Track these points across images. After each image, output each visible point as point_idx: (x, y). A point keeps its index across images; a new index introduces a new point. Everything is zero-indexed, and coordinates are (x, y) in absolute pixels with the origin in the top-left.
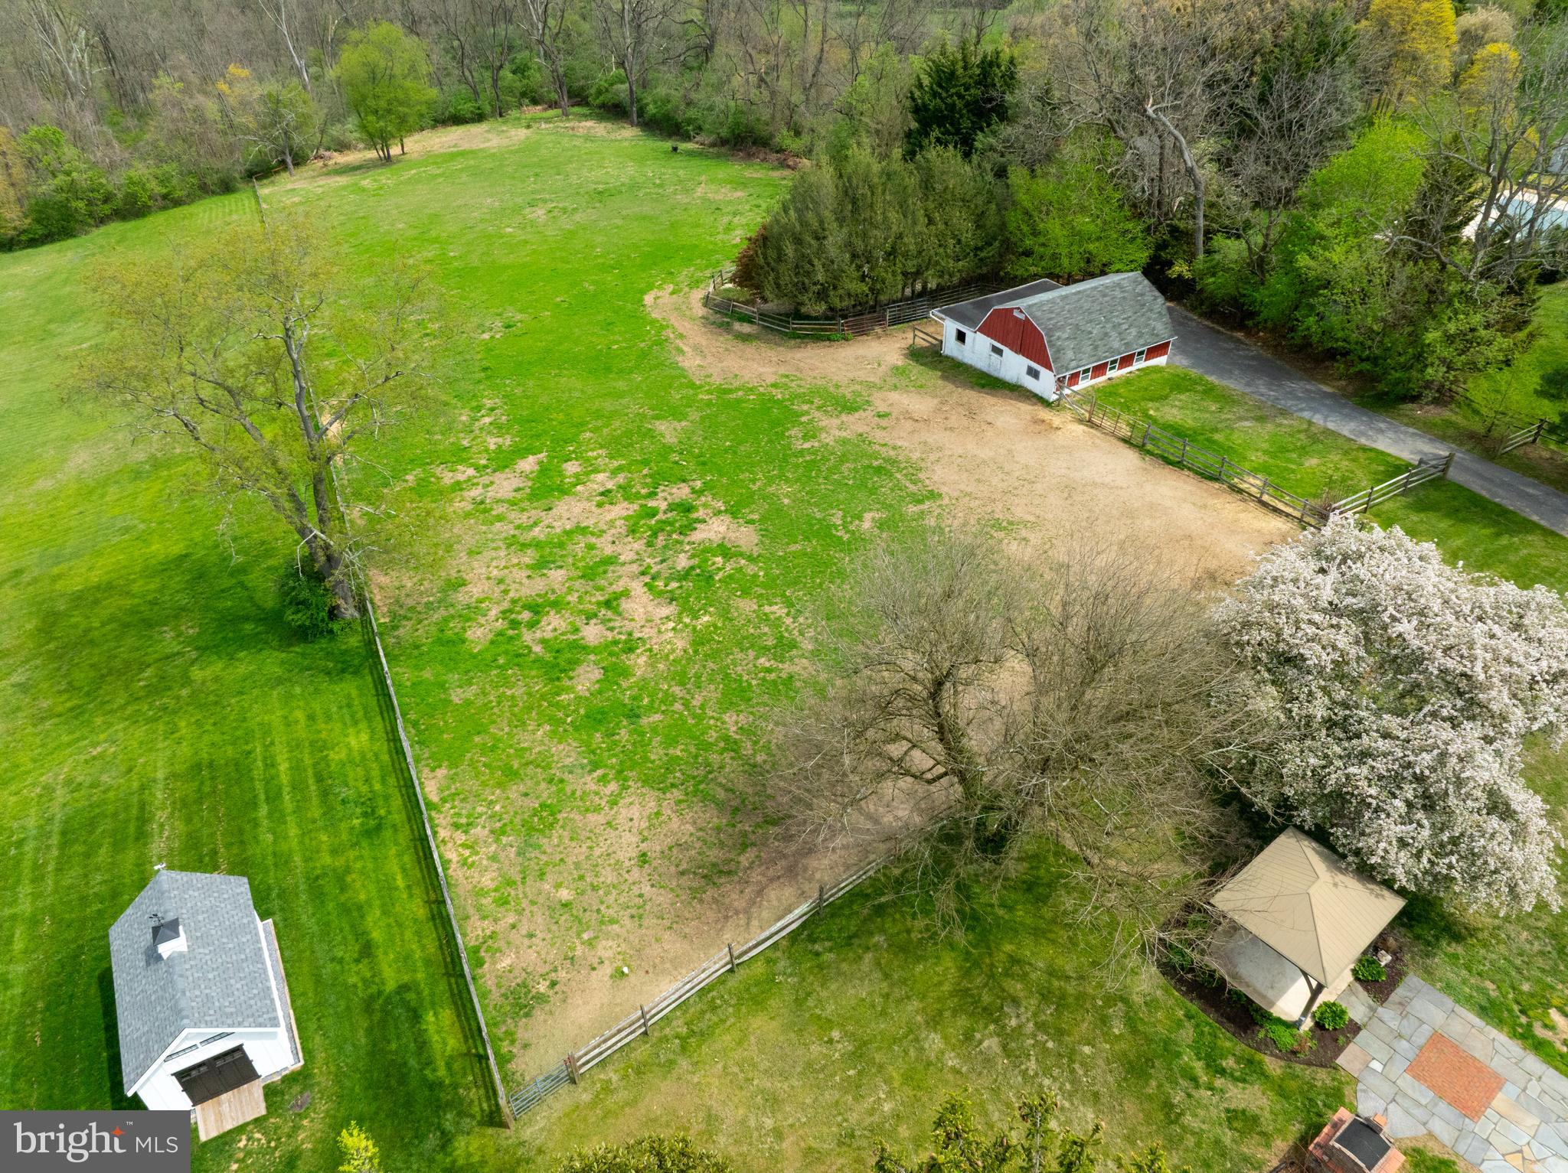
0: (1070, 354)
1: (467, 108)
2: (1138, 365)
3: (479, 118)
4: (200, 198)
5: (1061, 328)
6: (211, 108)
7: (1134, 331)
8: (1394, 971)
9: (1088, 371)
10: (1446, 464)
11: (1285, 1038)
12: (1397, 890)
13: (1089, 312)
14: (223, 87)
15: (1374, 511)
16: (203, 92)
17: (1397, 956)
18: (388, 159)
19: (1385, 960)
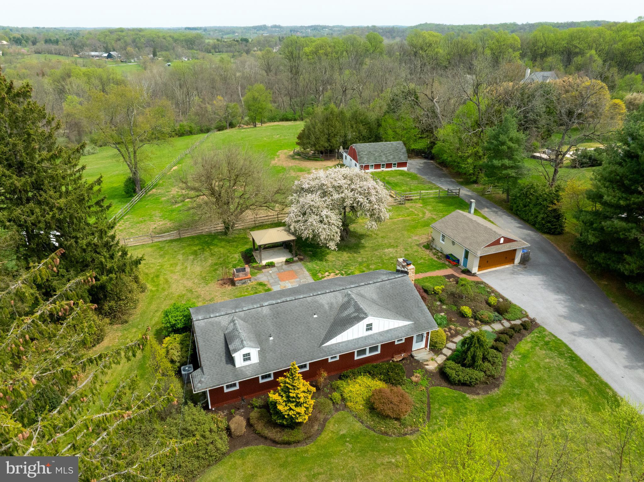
0: (365, 159)
2: (393, 169)
4: (200, 133)
5: (364, 152)
7: (392, 157)
8: (296, 261)
9: (372, 166)
10: (459, 192)
11: (254, 265)
12: (293, 234)
13: (376, 149)
14: (215, 102)
15: (424, 200)
16: (208, 103)
17: (301, 260)
18: (255, 126)
19: (296, 259)
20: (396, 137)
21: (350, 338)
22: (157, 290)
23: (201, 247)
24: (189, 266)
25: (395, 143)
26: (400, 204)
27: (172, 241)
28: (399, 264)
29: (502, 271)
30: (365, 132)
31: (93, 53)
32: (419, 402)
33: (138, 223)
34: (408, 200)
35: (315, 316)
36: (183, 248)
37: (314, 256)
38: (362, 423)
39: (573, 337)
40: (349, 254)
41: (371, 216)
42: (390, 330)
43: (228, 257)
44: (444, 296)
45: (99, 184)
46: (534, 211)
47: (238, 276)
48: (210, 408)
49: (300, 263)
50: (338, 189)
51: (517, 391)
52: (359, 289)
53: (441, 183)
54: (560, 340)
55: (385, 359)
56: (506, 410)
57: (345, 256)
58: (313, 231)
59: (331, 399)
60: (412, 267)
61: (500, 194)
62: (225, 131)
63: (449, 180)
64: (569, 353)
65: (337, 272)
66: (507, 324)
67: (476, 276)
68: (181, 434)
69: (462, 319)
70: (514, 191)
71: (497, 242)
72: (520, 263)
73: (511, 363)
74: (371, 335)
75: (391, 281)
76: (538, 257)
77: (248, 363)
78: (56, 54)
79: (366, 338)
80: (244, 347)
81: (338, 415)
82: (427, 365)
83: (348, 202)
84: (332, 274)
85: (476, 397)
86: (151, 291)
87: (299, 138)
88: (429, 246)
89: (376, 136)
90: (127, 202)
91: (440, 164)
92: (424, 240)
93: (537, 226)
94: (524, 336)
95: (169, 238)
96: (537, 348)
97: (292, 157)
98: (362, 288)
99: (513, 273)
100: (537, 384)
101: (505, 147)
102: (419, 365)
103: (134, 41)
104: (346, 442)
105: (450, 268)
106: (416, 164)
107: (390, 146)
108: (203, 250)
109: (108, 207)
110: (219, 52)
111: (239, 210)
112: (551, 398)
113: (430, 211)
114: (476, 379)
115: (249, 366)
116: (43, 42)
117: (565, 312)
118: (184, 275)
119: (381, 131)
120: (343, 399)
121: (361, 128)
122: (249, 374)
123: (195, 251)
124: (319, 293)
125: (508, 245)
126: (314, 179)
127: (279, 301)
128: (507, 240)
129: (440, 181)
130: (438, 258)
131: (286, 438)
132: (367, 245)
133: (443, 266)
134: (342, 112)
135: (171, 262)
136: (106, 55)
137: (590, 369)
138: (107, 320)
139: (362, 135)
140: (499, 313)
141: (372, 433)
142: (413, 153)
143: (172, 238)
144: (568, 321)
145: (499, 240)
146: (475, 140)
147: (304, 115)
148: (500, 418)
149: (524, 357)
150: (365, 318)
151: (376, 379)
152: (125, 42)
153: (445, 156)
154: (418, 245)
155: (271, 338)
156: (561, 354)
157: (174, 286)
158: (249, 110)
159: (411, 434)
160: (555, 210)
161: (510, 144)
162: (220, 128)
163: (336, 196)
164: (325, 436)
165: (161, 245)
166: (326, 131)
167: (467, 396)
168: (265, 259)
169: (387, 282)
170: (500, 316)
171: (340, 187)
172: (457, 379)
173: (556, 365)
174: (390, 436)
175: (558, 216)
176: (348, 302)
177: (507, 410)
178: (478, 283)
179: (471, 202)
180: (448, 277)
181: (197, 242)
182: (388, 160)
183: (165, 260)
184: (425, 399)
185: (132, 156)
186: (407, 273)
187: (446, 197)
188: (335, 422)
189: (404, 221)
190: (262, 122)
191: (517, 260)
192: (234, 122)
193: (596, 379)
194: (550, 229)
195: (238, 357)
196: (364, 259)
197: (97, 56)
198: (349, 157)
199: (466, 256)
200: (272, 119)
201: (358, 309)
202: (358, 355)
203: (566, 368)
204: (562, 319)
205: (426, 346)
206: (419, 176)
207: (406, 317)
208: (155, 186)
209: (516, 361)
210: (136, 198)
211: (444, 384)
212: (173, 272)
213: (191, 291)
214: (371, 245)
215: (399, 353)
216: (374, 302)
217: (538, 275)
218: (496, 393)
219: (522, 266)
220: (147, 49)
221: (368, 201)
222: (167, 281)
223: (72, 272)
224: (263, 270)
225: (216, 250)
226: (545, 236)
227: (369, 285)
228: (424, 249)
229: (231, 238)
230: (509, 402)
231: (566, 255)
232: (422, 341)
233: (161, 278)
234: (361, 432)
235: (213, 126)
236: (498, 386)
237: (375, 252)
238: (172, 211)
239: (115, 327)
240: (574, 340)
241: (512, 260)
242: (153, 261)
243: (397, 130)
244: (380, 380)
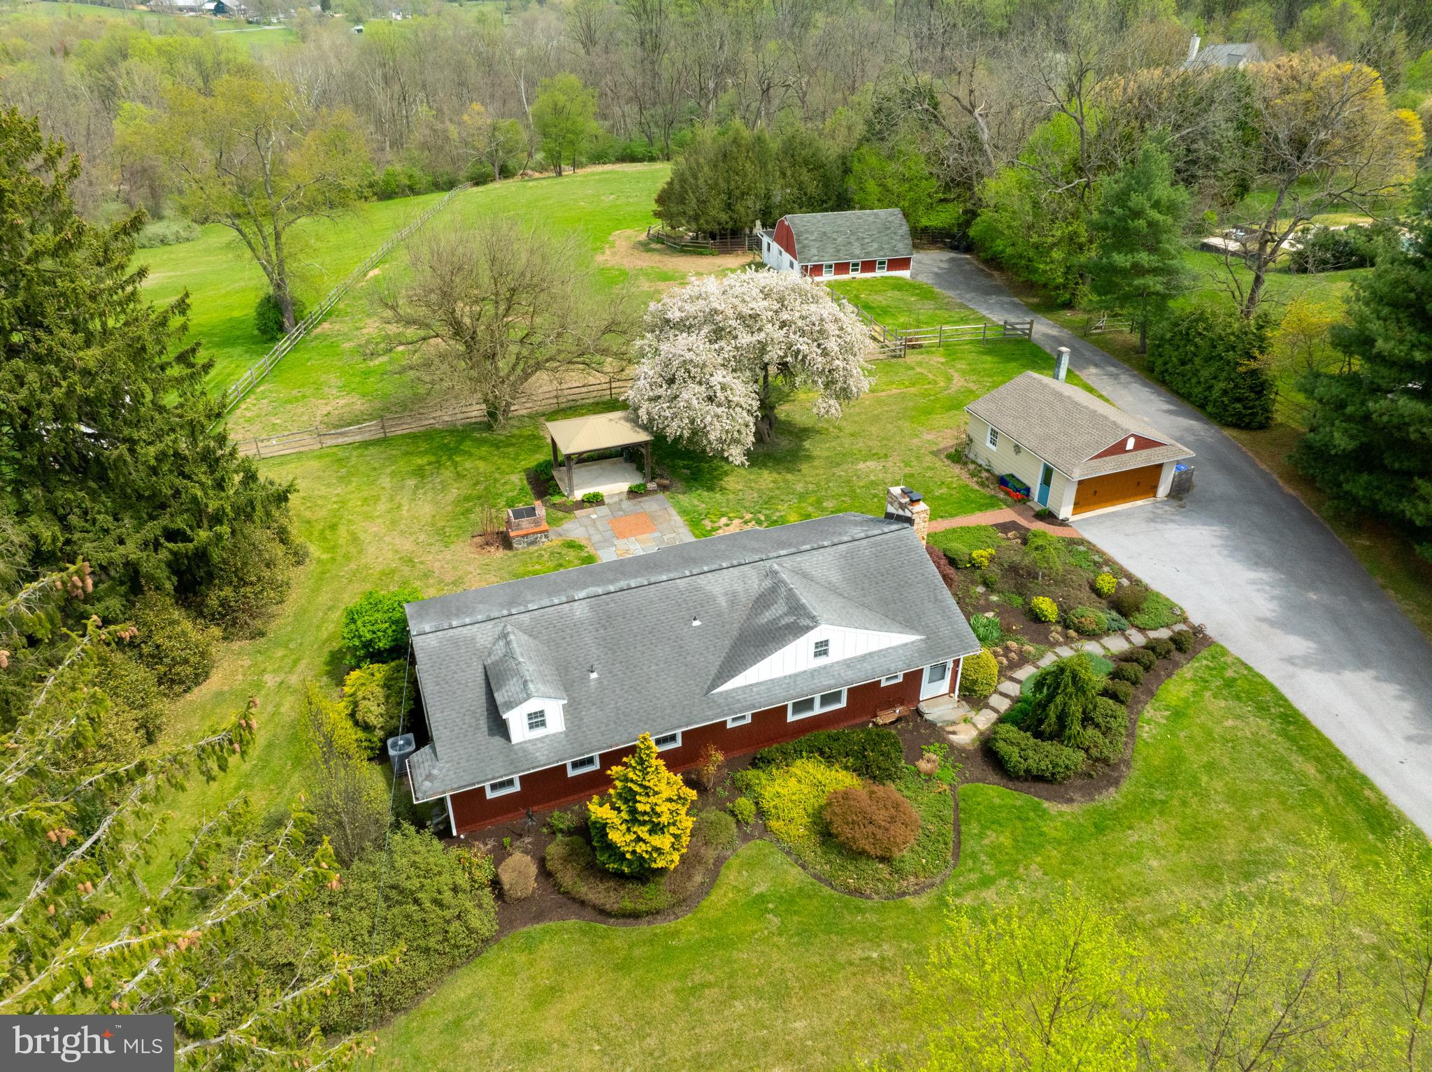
0: (814, 251)
1: (640, 150)
2: (879, 273)
3: (652, 159)
4: (432, 192)
5: (812, 233)
6: (453, 131)
7: (875, 245)
8: (654, 492)
9: (830, 266)
10: (1030, 329)
11: (556, 499)
12: (645, 428)
13: (839, 226)
14: (466, 117)
15: (948, 348)
16: (451, 120)
17: (664, 488)
18: (560, 174)
19: (652, 486)
20: (887, 199)
21: (778, 673)
22: (333, 559)
23: (433, 459)
24: (405, 502)
25: (882, 213)
26: (895, 357)
27: (366, 444)
28: (893, 500)
29: (1128, 515)
30: (813, 188)
31: (181, 2)
32: (934, 820)
33: (290, 402)
34: (913, 347)
35: (696, 623)
36: (392, 460)
37: (695, 480)
38: (804, 867)
39: (1290, 668)
40: (775, 475)
41: (827, 385)
42: (871, 654)
43: (496, 480)
44: (995, 574)
45: (183, 313)
46: (1205, 373)
47: (518, 527)
48: (455, 833)
49: (661, 496)
50: (750, 321)
51: (1159, 795)
52: (798, 558)
53: (990, 308)
54: (1261, 676)
55: (857, 721)
56: (1133, 837)
57: (767, 478)
58: (692, 422)
59: (732, 813)
60: (922, 506)
61: (1126, 333)
62: (490, 186)
63: (1007, 299)
64: (1280, 706)
65: (748, 516)
66: (1138, 639)
67: (1067, 525)
68: (387, 898)
69: (1034, 626)
70: (1161, 328)
71: (1119, 448)
72: (1169, 496)
73: (1147, 729)
74: (825, 667)
75: (872, 539)
76: (1212, 481)
77: (539, 733)
79: (813, 673)
80: (529, 697)
81: (747, 850)
82: (954, 733)
83: (774, 354)
84: (736, 521)
85: (1065, 808)
86: (319, 561)
87: (661, 200)
88: (959, 456)
89: (839, 196)
90: (263, 354)
91: (986, 262)
92: (948, 441)
93: (1209, 409)
94: (1177, 665)
95: (358, 438)
96: (1207, 694)
97: (645, 247)
98: (806, 556)
99: (1154, 518)
100: (1205, 779)
101: (1141, 223)
102: (935, 733)
104: (767, 911)
105: (1009, 506)
106: (930, 262)
107: (871, 219)
108: (439, 464)
109: (207, 367)
111: (519, 371)
112: (1238, 810)
113: (963, 372)
114: (1067, 767)
115: (541, 740)
117: (1273, 611)
118: (393, 522)
119: (852, 184)
120: (761, 813)
121: (805, 176)
122: (543, 759)
123: (421, 468)
124: (706, 569)
125: (1144, 453)
126: (693, 299)
127: (612, 588)
128: (1144, 443)
129: (985, 302)
130: (982, 484)
131: (628, 904)
132: (816, 453)
133: (992, 504)
134: (759, 140)
135: (365, 494)
136: (212, 6)
137: (1327, 742)
138: (216, 631)
139: (805, 194)
140: (1120, 612)
141: (827, 890)
142: (924, 237)
143: (367, 437)
144: (1278, 632)
145: (1124, 442)
146: (1070, 205)
147: (673, 147)
148: (1120, 857)
149: (1178, 714)
150: (812, 628)
151: (837, 766)
153: (999, 244)
154: (936, 454)
155: (594, 676)
156: (1262, 709)
157: (371, 550)
158: (545, 135)
159: (916, 893)
160: (1253, 373)
161: (1154, 215)
162: (479, 180)
163: (745, 339)
164: (719, 899)
165: (341, 454)
166: (723, 185)
167: (1046, 804)
168: (581, 486)
169: (864, 542)
170: (1123, 621)
171: (754, 317)
172: (1023, 766)
173: (1249, 735)
174: (869, 897)
175: (1259, 386)
176: (773, 590)
177: (1136, 837)
178: (1072, 542)
179: (1060, 354)
180: (1005, 527)
181: (424, 446)
182: (867, 254)
183: (351, 487)
184: (948, 813)
185: (272, 244)
186: (910, 521)
187: (1001, 341)
188: (742, 865)
189: (903, 397)
190: (575, 165)
191: (1164, 489)
192: (511, 164)
193: (1342, 767)
194: (1240, 416)
195: (516, 720)
196: (811, 487)
197: (191, 9)
198: (775, 247)
199: (1047, 480)
200: (599, 158)
201: (796, 608)
202: (794, 713)
203: (1273, 742)
204: (1265, 627)
205: (952, 690)
206: (937, 290)
207: (908, 624)
208: (327, 315)
209: (1158, 724)
210: (283, 344)
211: (993, 777)
212: (368, 517)
213: (411, 560)
214: (827, 454)
215: (890, 705)
216: (833, 589)
217: (1211, 525)
218: (1110, 798)
219: (1175, 503)
221: (819, 351)
222: (355, 539)
223: (128, 522)
224: (578, 513)
225: (468, 465)
226: (1227, 432)
227: (822, 550)
228: (947, 462)
229: (502, 438)
230: (1142, 818)
231: (1275, 477)
232: (943, 678)
233: (342, 531)
234: (801, 890)
235: (462, 174)
236: (1116, 783)
237: (834, 470)
238: (367, 374)
239: (236, 645)
240: (1292, 676)
241: (1152, 489)
242: (323, 491)
243: (889, 182)
244: (846, 768)
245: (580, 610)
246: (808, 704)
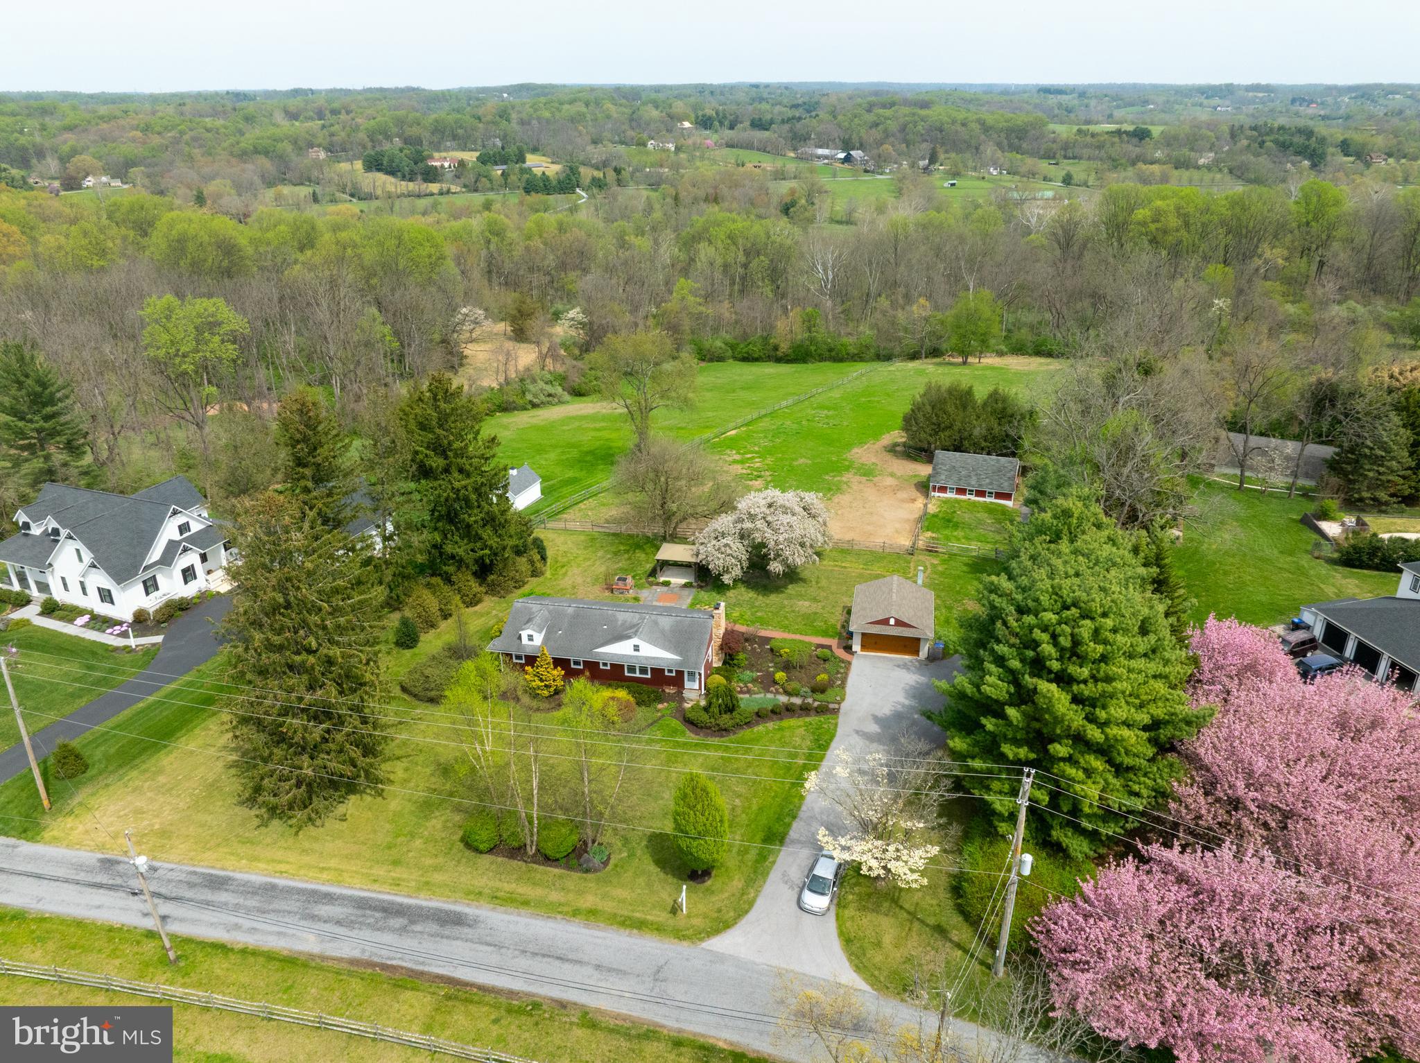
2: (988, 500)
4: (873, 360)
6: (903, 317)
7: (990, 481)
8: (694, 587)
9: (953, 489)
11: (653, 579)
12: (697, 556)
14: (915, 308)
15: (952, 557)
16: (903, 309)
17: (701, 587)
18: (965, 362)
19: (695, 584)
21: (620, 651)
23: (628, 548)
24: (598, 564)
26: (909, 554)
29: (891, 660)
31: (820, 151)
32: (643, 720)
35: (605, 627)
36: (612, 544)
40: (755, 595)
42: (661, 658)
43: (641, 565)
47: (617, 584)
49: (694, 590)
51: (732, 746)
54: (835, 731)
56: (704, 752)
62: (919, 362)
64: (825, 741)
66: (807, 701)
67: (850, 654)
69: (771, 683)
71: (885, 622)
72: (927, 658)
73: (760, 728)
77: (531, 642)
78: (759, 150)
79: (631, 657)
80: (532, 630)
82: (688, 703)
85: (693, 736)
86: (546, 578)
87: (906, 417)
94: (807, 715)
95: (608, 530)
96: (803, 728)
98: (662, 617)
102: (682, 700)
103: (903, 129)
105: (839, 639)
107: (991, 462)
108: (627, 551)
110: (1074, 158)
115: (531, 645)
116: (747, 124)
117: (885, 714)
118: (585, 571)
122: (529, 651)
125: (904, 629)
128: (899, 623)
130: (839, 627)
132: (788, 590)
134: (970, 391)
135: (588, 556)
136: (842, 155)
140: (812, 690)
143: (612, 530)
144: (873, 721)
145: (888, 619)
148: (691, 754)
149: (780, 728)
152: (885, 131)
154: (845, 607)
155: (562, 632)
156: (816, 740)
165: (596, 536)
167: (688, 732)
168: (666, 576)
170: (810, 693)
173: (796, 745)
176: (639, 624)
178: (844, 662)
181: (630, 541)
182: (981, 485)
183: (585, 552)
184: (651, 721)
186: (712, 616)
187: (992, 560)
190: (980, 357)
191: (924, 652)
195: (524, 634)
196: (763, 604)
197: (826, 157)
201: (636, 631)
202: (628, 671)
203: (802, 750)
204: (870, 718)
205: (700, 689)
207: (680, 654)
209: (767, 728)
211: (681, 718)
212: (579, 566)
214: (793, 592)
215: (670, 685)
216: (662, 631)
218: (713, 740)
219: (925, 663)
220: (925, 145)
224: (653, 586)
225: (638, 555)
228: (844, 612)
230: (715, 748)
232: (695, 681)
233: (565, 568)
235: (898, 351)
236: (722, 737)
237: (785, 600)
239: (492, 598)
240: (848, 736)
241: (917, 652)
244: (634, 697)
245: (570, 610)
246: (632, 669)
